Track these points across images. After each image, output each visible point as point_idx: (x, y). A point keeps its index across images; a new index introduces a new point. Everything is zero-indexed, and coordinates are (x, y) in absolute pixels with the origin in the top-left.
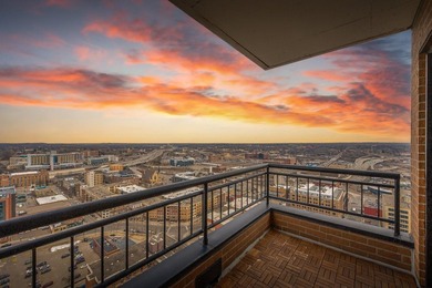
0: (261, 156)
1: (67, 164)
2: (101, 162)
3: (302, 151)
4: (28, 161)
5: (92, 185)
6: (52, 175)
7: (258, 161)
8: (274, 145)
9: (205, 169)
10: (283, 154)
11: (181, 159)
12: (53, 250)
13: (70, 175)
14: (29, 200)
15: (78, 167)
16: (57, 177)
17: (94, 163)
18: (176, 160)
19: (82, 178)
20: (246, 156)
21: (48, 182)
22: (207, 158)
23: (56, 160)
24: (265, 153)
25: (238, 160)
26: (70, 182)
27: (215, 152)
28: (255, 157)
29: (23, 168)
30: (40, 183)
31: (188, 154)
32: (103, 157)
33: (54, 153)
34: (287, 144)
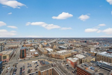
0: (86, 42)
1: (36, 42)
2: (42, 42)
3: (101, 40)
4: (29, 41)
5: (40, 48)
6: (33, 45)
7: (84, 43)
8: (90, 38)
9: (68, 45)
10: (94, 41)
11: (61, 42)
12: (33, 62)
13: (36, 45)
14: (29, 50)
15: (38, 43)
16: (34, 45)
17: (41, 42)
18: (60, 42)
19: (38, 46)
20: (81, 41)
21: (32, 46)
22: (68, 42)
23: (34, 42)
24: (87, 41)
25: (78, 43)
26: (36, 47)
27: (71, 40)
28: (84, 42)
29: (28, 43)
30: (31, 47)
31: (63, 41)
32: (43, 41)
33: (33, 40)
34: (95, 38)
